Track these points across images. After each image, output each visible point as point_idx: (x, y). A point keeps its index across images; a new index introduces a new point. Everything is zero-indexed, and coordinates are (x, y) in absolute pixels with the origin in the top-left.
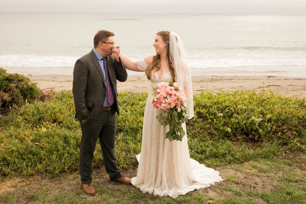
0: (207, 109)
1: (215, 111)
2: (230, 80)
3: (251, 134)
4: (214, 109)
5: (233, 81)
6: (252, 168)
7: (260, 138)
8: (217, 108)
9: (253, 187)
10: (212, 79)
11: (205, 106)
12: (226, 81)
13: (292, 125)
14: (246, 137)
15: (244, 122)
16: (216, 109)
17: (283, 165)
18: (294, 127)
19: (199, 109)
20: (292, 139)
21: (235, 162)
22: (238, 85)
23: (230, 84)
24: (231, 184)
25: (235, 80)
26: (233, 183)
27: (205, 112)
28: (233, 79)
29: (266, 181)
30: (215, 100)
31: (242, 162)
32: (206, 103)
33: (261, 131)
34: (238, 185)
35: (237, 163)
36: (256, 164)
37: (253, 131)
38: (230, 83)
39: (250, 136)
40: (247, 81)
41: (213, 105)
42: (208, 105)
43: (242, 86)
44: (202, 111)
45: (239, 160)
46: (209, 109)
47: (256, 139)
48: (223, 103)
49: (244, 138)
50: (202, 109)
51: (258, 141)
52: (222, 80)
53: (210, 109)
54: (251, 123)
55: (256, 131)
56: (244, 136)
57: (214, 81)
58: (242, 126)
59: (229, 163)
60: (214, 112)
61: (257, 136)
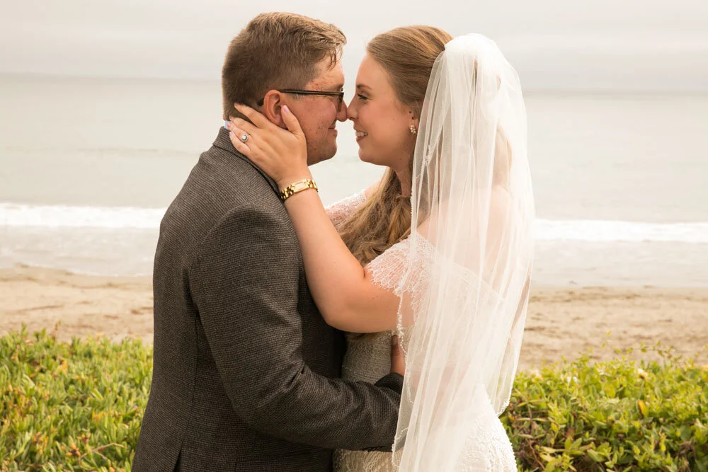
0: (622, 449)
1: (658, 460)
2: (629, 298)
4: (657, 448)
8: (667, 445)
11: (610, 427)
12: (616, 301)
16: (663, 448)
19: (583, 444)
23: (629, 312)
25: (645, 301)
27: (615, 460)
28: (639, 296)
30: (654, 404)
32: (612, 417)
38: (628, 307)
40: (686, 302)
41: (649, 428)
42: (624, 424)
43: (669, 321)
44: (594, 454)
46: (629, 447)
48: (698, 424)
50: (597, 444)
52: (604, 298)
53: (637, 450)
60: (658, 462)
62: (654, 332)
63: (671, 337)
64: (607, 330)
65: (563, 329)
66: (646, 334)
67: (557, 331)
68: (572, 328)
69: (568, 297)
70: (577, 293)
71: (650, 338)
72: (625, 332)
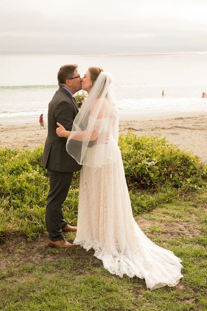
2: (23, 128)
3: (142, 179)
5: (27, 129)
6: (164, 215)
7: (152, 183)
9: (182, 233)
10: (2, 129)
12: (18, 130)
13: (177, 165)
14: (137, 184)
15: (133, 168)
17: (190, 208)
18: (178, 167)
20: (180, 180)
21: (144, 211)
22: (33, 133)
23: (24, 133)
24: (159, 235)
25: (29, 128)
26: (160, 233)
28: (26, 127)
29: (188, 225)
31: (149, 211)
33: (152, 175)
34: (166, 235)
35: (145, 212)
36: (164, 210)
37: (144, 176)
38: (24, 131)
39: (142, 181)
43: (38, 134)
45: (146, 209)
47: (149, 184)
49: (136, 185)
51: (150, 186)
52: (14, 129)
54: (142, 168)
55: (148, 175)
56: (136, 183)
57: (4, 130)
58: (132, 172)
59: (138, 213)
61: (149, 181)
62: (34, 139)
63: (40, 140)
64: (18, 140)
65: (3, 141)
66: (32, 140)
67: (1, 142)
68: (6, 141)
69: (2, 130)
70: (5, 128)
71: (33, 141)
72: (25, 140)
